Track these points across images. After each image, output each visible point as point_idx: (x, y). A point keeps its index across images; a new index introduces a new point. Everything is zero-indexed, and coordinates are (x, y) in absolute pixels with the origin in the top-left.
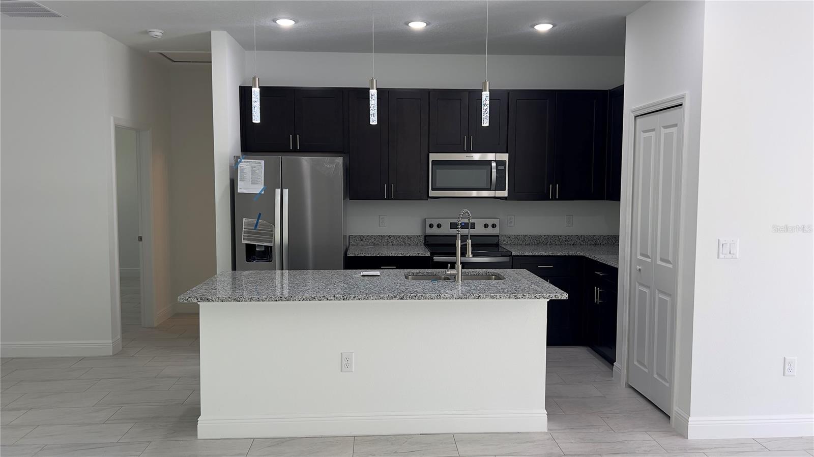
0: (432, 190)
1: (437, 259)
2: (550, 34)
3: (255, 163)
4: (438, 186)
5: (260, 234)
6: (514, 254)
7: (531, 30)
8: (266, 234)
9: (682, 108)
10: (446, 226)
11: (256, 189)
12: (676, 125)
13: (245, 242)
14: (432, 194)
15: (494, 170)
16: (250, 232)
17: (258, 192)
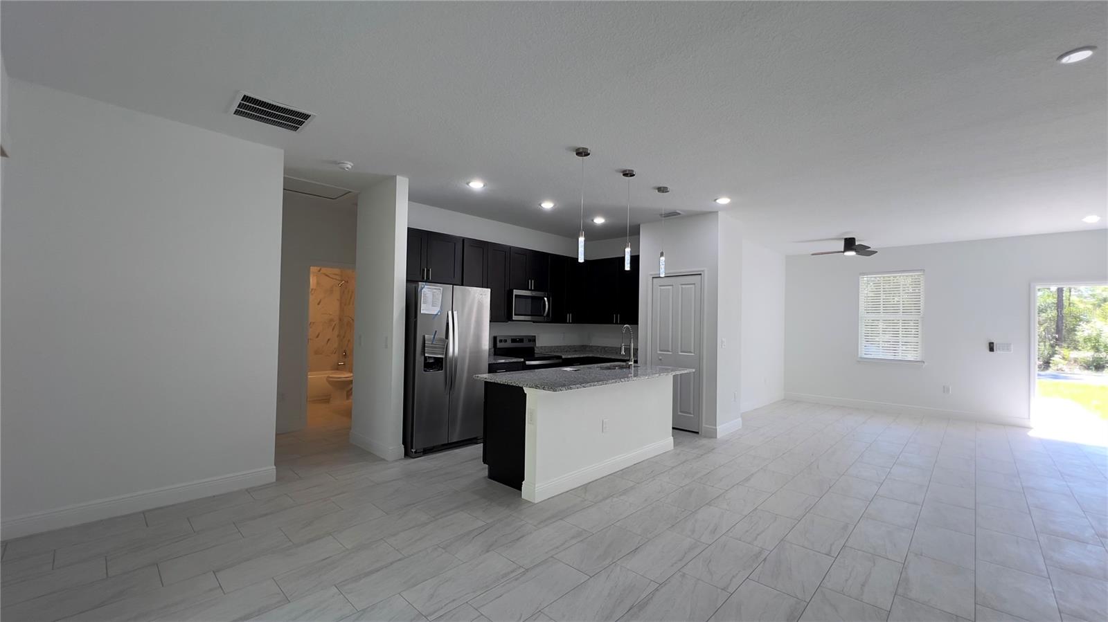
0: (515, 315)
1: (527, 363)
2: (603, 227)
3: (436, 289)
4: (517, 313)
5: (435, 348)
6: (563, 357)
7: (590, 221)
8: (440, 348)
9: (700, 276)
10: (509, 341)
11: (435, 311)
12: (694, 284)
13: (426, 355)
14: (514, 318)
15: (547, 303)
16: (429, 347)
17: (435, 313)
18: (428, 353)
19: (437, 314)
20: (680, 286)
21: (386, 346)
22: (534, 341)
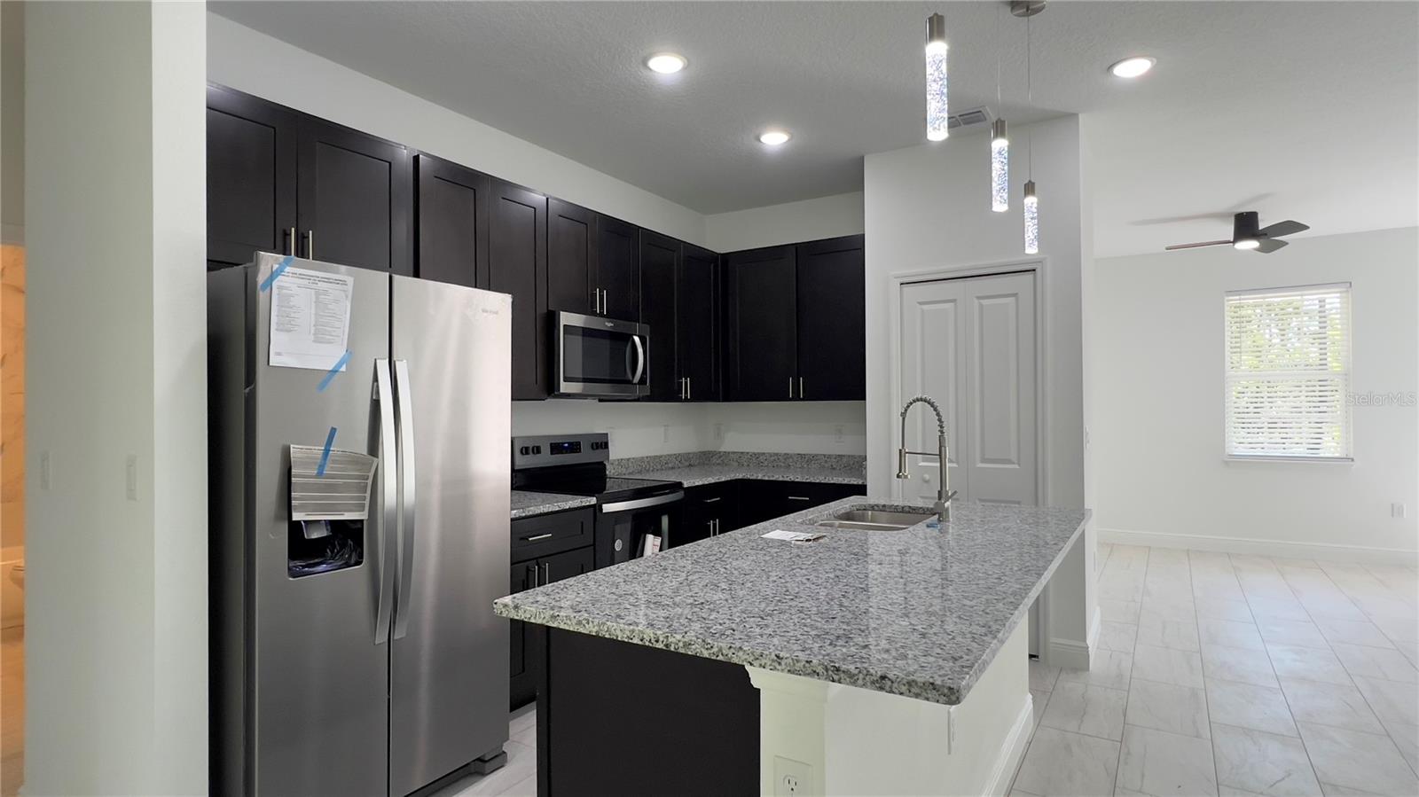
0: (565, 381)
1: (607, 507)
3: (328, 281)
4: (568, 375)
5: (331, 488)
6: (685, 486)
8: (346, 487)
9: (1029, 276)
10: (546, 449)
11: (325, 357)
12: (1015, 295)
13: (296, 517)
14: (565, 387)
15: (640, 350)
16: (305, 488)
17: (330, 369)
18: (302, 508)
19: (334, 371)
20: (976, 301)
21: (131, 494)
22: (605, 445)
